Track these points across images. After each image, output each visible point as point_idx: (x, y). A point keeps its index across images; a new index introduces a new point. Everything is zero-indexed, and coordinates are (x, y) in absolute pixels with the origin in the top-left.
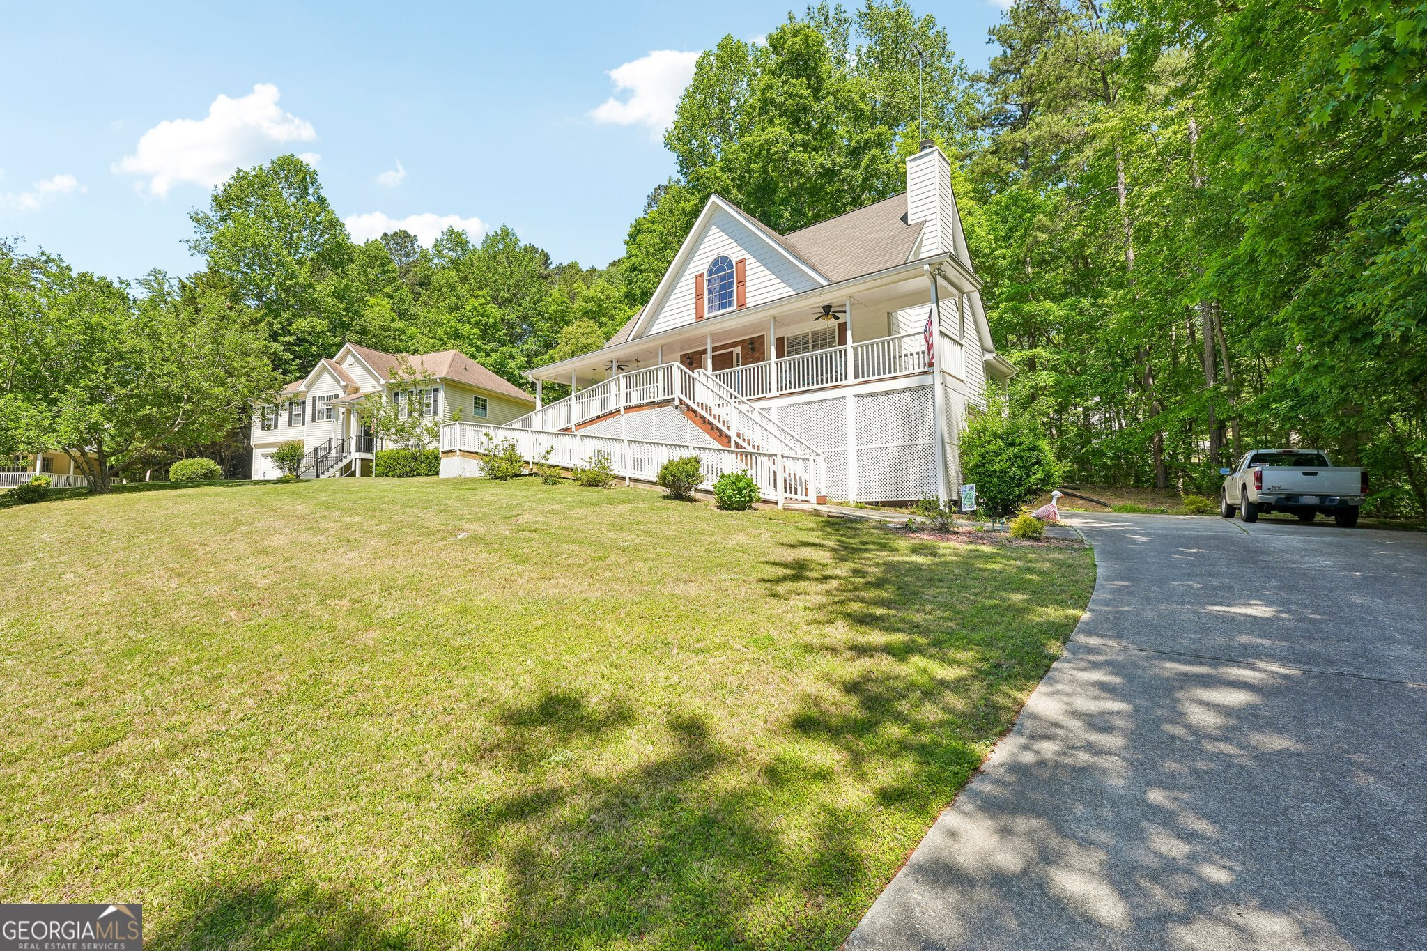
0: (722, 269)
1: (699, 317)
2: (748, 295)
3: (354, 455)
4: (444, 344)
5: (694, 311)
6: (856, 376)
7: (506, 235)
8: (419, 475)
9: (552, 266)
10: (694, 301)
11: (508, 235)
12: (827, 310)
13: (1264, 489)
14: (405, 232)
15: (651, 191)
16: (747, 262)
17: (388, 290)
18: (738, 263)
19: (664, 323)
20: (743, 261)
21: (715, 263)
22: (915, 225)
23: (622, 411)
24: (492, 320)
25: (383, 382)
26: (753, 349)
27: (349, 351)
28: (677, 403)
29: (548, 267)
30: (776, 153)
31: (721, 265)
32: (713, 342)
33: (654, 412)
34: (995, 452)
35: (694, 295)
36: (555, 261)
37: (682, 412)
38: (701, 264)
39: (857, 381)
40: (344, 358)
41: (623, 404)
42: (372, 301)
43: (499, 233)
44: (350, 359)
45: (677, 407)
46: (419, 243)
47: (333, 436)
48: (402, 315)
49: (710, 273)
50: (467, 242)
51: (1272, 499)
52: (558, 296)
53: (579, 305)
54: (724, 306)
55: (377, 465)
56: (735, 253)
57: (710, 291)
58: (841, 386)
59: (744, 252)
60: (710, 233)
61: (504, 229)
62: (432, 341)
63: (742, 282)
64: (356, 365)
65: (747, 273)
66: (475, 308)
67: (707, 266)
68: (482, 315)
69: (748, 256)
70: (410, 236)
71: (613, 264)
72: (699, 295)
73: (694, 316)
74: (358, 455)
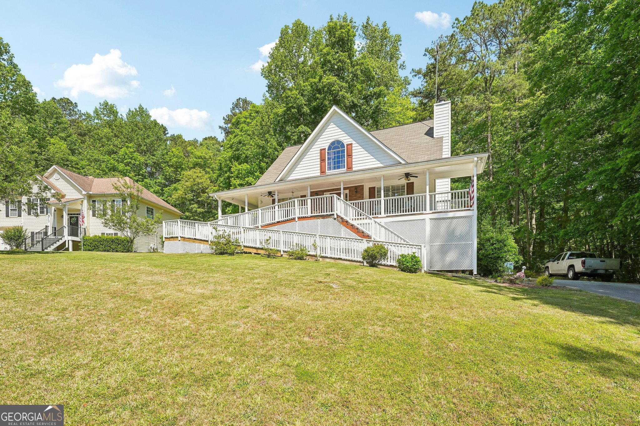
0: (337, 147)
1: (323, 172)
2: (353, 163)
3: (67, 238)
4: (106, 173)
5: (319, 168)
6: (431, 209)
7: (142, 112)
8: (117, 251)
9: (168, 135)
10: (319, 163)
11: (143, 112)
12: (407, 175)
13: (586, 267)
14: (68, 99)
15: (234, 101)
16: (353, 145)
17: (63, 135)
18: (347, 145)
19: (299, 173)
20: (351, 144)
21: (333, 143)
22: (438, 138)
23: (297, 219)
24: (138, 163)
25: (84, 193)
26: (356, 192)
27: (55, 170)
28: (335, 217)
29: (165, 135)
30: (334, 90)
31: (336, 145)
32: (344, 185)
33: (319, 221)
34: (498, 248)
35: (319, 160)
36: (170, 133)
37: (339, 222)
38: (324, 142)
39: (431, 212)
40: (51, 175)
41: (297, 215)
42: (52, 140)
43: (138, 110)
44: (56, 176)
45: (335, 219)
46: (79, 108)
47: (49, 224)
48: (73, 152)
49: (330, 148)
50: (117, 113)
51: (589, 271)
52: (177, 153)
53: (192, 160)
54: (339, 167)
55: (84, 245)
56: (346, 140)
57: (329, 159)
58: (422, 214)
59: (352, 140)
60: (329, 127)
61: (141, 108)
62: (98, 171)
63: (350, 155)
64: (61, 180)
65: (353, 151)
66: (126, 154)
67: (328, 145)
68: (131, 158)
69: (354, 142)
70: (71, 103)
71: (206, 139)
72: (322, 160)
73: (319, 171)
74: (70, 238)
